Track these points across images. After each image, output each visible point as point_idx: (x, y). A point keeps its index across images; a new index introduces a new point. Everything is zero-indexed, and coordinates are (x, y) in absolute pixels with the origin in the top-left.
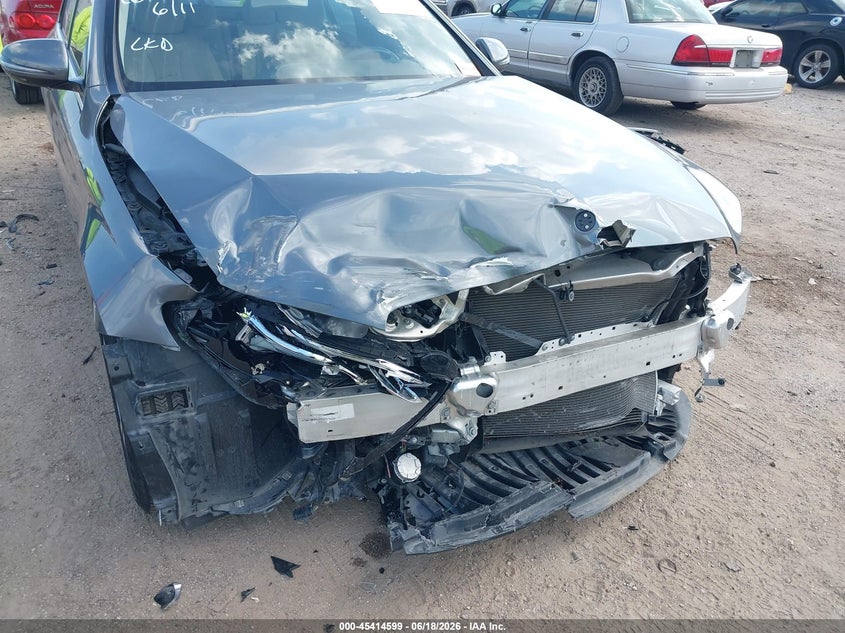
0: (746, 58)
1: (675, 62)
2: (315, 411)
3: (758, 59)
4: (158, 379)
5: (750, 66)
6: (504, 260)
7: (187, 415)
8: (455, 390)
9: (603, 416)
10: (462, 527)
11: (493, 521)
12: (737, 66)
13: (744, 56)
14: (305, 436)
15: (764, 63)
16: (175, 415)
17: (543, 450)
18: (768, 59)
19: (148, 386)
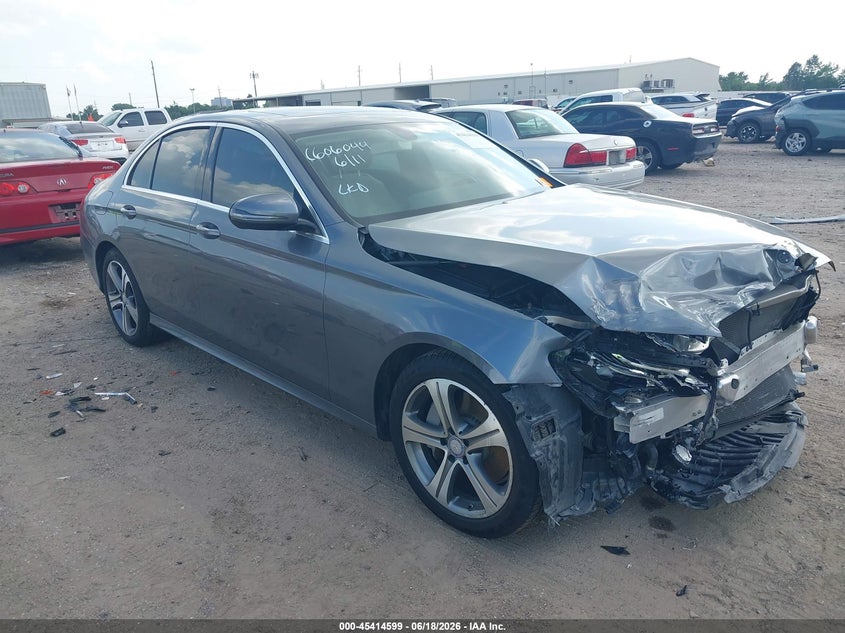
0: (615, 157)
1: (567, 165)
2: (641, 417)
3: (623, 157)
4: (538, 413)
5: (619, 163)
6: (751, 286)
7: (556, 438)
8: (720, 387)
9: (773, 398)
10: (746, 480)
11: (759, 474)
12: (610, 165)
13: (613, 155)
14: (634, 439)
15: (629, 159)
16: (550, 439)
17: (730, 435)
18: (631, 155)
19: (534, 419)
